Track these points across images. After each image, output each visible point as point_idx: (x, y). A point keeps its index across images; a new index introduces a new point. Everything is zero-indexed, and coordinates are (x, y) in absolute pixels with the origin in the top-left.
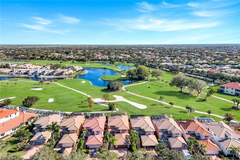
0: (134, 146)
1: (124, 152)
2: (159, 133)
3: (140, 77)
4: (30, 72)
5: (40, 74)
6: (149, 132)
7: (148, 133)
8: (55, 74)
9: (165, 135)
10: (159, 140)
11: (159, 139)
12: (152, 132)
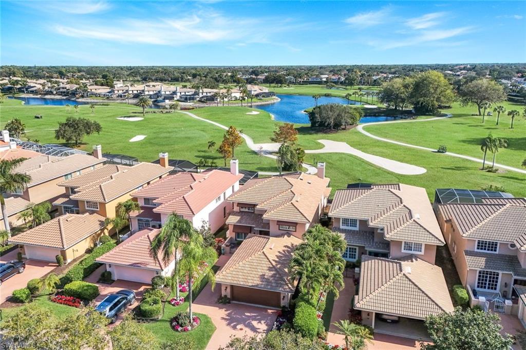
0: (308, 302)
1: (255, 323)
2: (468, 259)
3: (422, 103)
4: (147, 93)
5: (165, 98)
6: (408, 246)
7: (403, 251)
8: (198, 99)
9: (500, 272)
10: (462, 293)
11: (466, 288)
12: (428, 247)
